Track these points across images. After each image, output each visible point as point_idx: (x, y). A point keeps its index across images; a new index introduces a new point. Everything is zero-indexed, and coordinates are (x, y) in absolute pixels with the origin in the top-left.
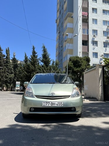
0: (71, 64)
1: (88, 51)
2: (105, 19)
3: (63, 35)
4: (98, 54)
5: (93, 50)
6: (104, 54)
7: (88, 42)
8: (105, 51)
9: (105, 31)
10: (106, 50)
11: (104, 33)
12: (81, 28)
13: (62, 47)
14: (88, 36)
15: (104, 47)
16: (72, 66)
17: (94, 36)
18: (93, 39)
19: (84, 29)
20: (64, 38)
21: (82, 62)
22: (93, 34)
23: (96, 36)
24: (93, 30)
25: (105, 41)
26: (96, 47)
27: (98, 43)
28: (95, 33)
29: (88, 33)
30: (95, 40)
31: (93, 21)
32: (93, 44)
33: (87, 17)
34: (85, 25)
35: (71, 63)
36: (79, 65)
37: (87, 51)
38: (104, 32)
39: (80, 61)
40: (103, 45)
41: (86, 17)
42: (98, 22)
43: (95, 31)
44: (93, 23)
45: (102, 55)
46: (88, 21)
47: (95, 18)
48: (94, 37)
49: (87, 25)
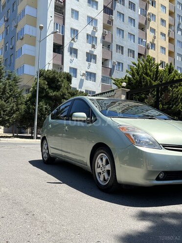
0: (44, 84)
1: (63, 63)
2: (90, 15)
3: (16, 27)
4: (78, 71)
5: (71, 62)
6: (86, 72)
7: (63, 48)
8: (88, 68)
9: (90, 35)
10: (89, 66)
11: (87, 38)
12: (53, 21)
13: (12, 49)
14: (63, 37)
15: (87, 60)
16: (46, 87)
17: (73, 39)
18: (71, 44)
19: (57, 24)
20: (17, 31)
21: (62, 81)
22: (71, 36)
23: (76, 40)
24: (71, 29)
25: (88, 52)
26: (75, 59)
27: (78, 52)
28: (74, 34)
29: (63, 32)
30: (74, 47)
31: (72, 12)
32: (71, 54)
33: (62, 4)
34: (60, 16)
35: (44, 81)
36: (57, 86)
37: (60, 63)
38: (88, 35)
39: (60, 80)
40: (85, 58)
41: (61, 2)
42: (79, 17)
43: (75, 32)
44: (72, 17)
45: (83, 75)
46: (65, 11)
47: (75, 8)
48: (72, 41)
49: (62, 17)
